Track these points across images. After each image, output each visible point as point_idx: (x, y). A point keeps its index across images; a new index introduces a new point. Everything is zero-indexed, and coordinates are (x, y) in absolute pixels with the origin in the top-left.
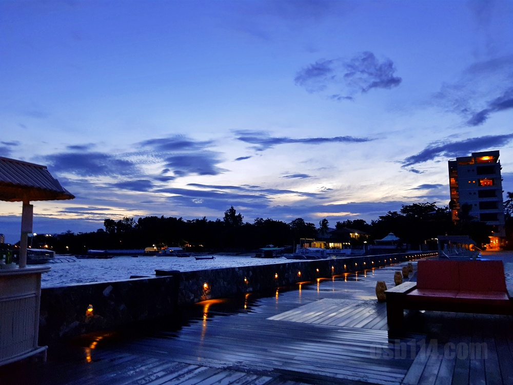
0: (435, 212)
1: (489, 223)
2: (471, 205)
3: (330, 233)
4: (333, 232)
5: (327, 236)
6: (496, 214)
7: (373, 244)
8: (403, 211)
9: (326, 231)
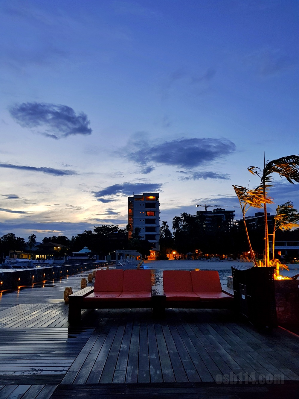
0: (117, 232)
1: (151, 241)
2: (141, 228)
3: (37, 246)
4: (40, 246)
5: (34, 249)
6: (155, 235)
7: (72, 255)
8: (95, 231)
9: (33, 245)
